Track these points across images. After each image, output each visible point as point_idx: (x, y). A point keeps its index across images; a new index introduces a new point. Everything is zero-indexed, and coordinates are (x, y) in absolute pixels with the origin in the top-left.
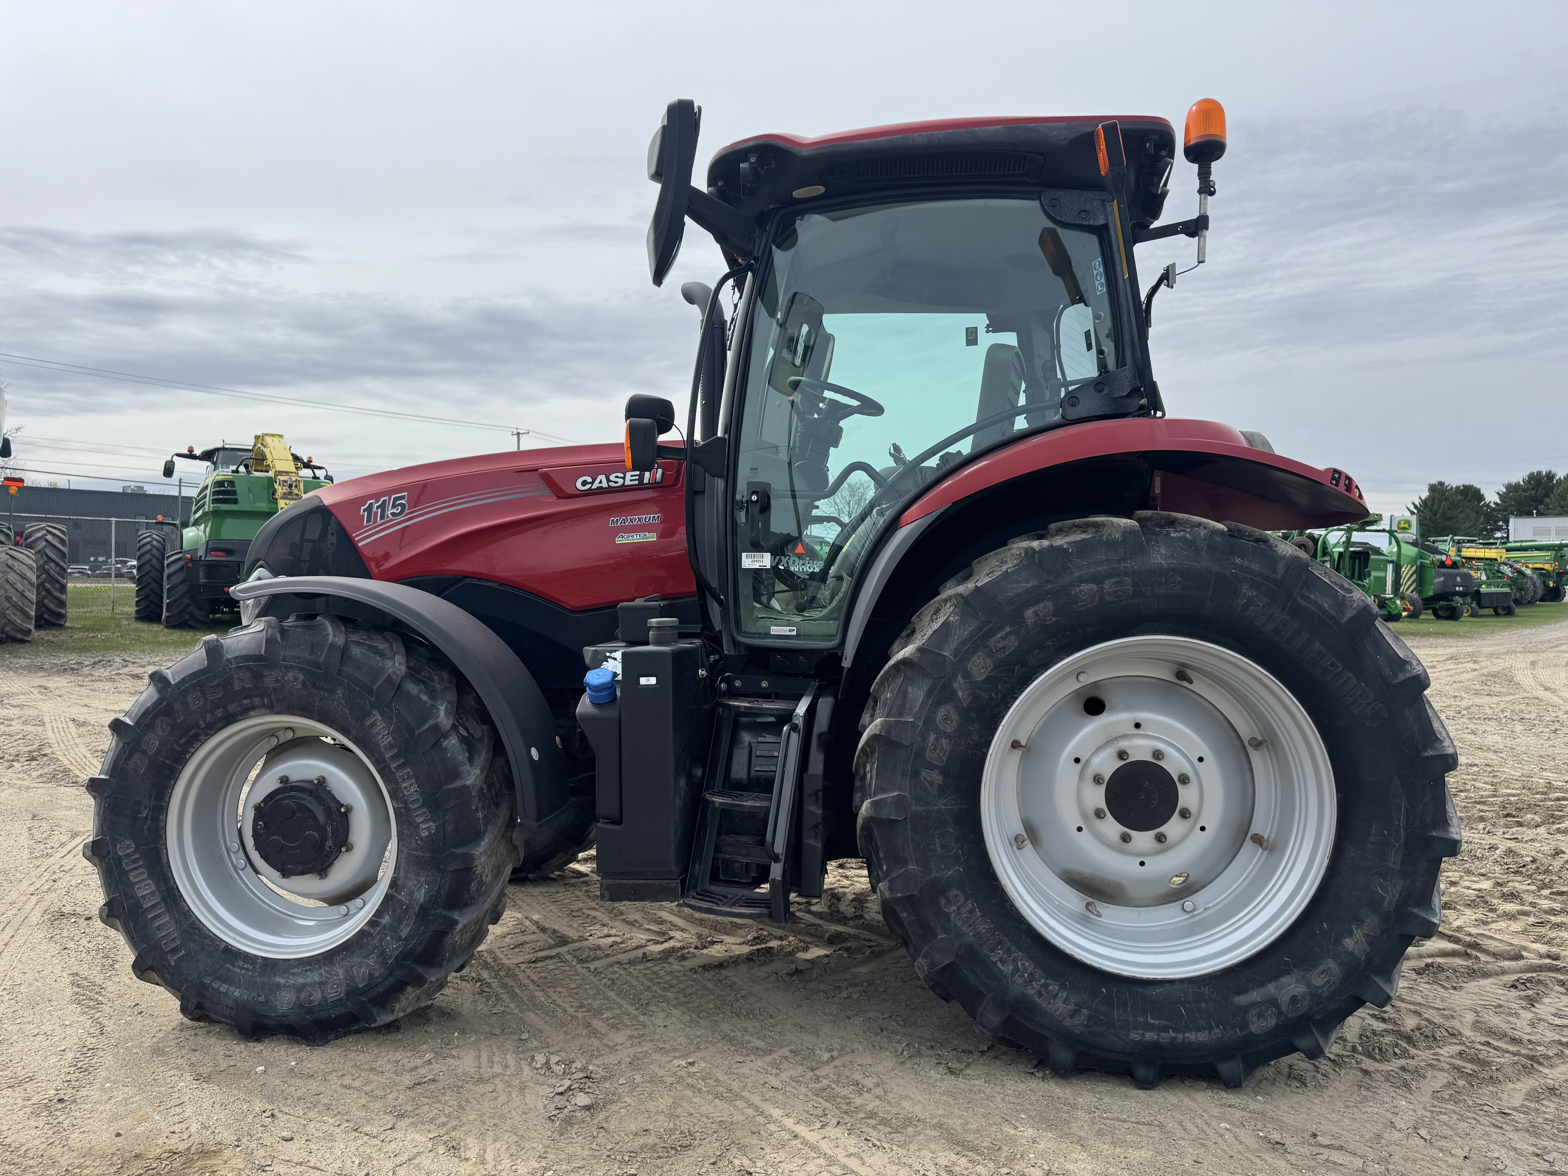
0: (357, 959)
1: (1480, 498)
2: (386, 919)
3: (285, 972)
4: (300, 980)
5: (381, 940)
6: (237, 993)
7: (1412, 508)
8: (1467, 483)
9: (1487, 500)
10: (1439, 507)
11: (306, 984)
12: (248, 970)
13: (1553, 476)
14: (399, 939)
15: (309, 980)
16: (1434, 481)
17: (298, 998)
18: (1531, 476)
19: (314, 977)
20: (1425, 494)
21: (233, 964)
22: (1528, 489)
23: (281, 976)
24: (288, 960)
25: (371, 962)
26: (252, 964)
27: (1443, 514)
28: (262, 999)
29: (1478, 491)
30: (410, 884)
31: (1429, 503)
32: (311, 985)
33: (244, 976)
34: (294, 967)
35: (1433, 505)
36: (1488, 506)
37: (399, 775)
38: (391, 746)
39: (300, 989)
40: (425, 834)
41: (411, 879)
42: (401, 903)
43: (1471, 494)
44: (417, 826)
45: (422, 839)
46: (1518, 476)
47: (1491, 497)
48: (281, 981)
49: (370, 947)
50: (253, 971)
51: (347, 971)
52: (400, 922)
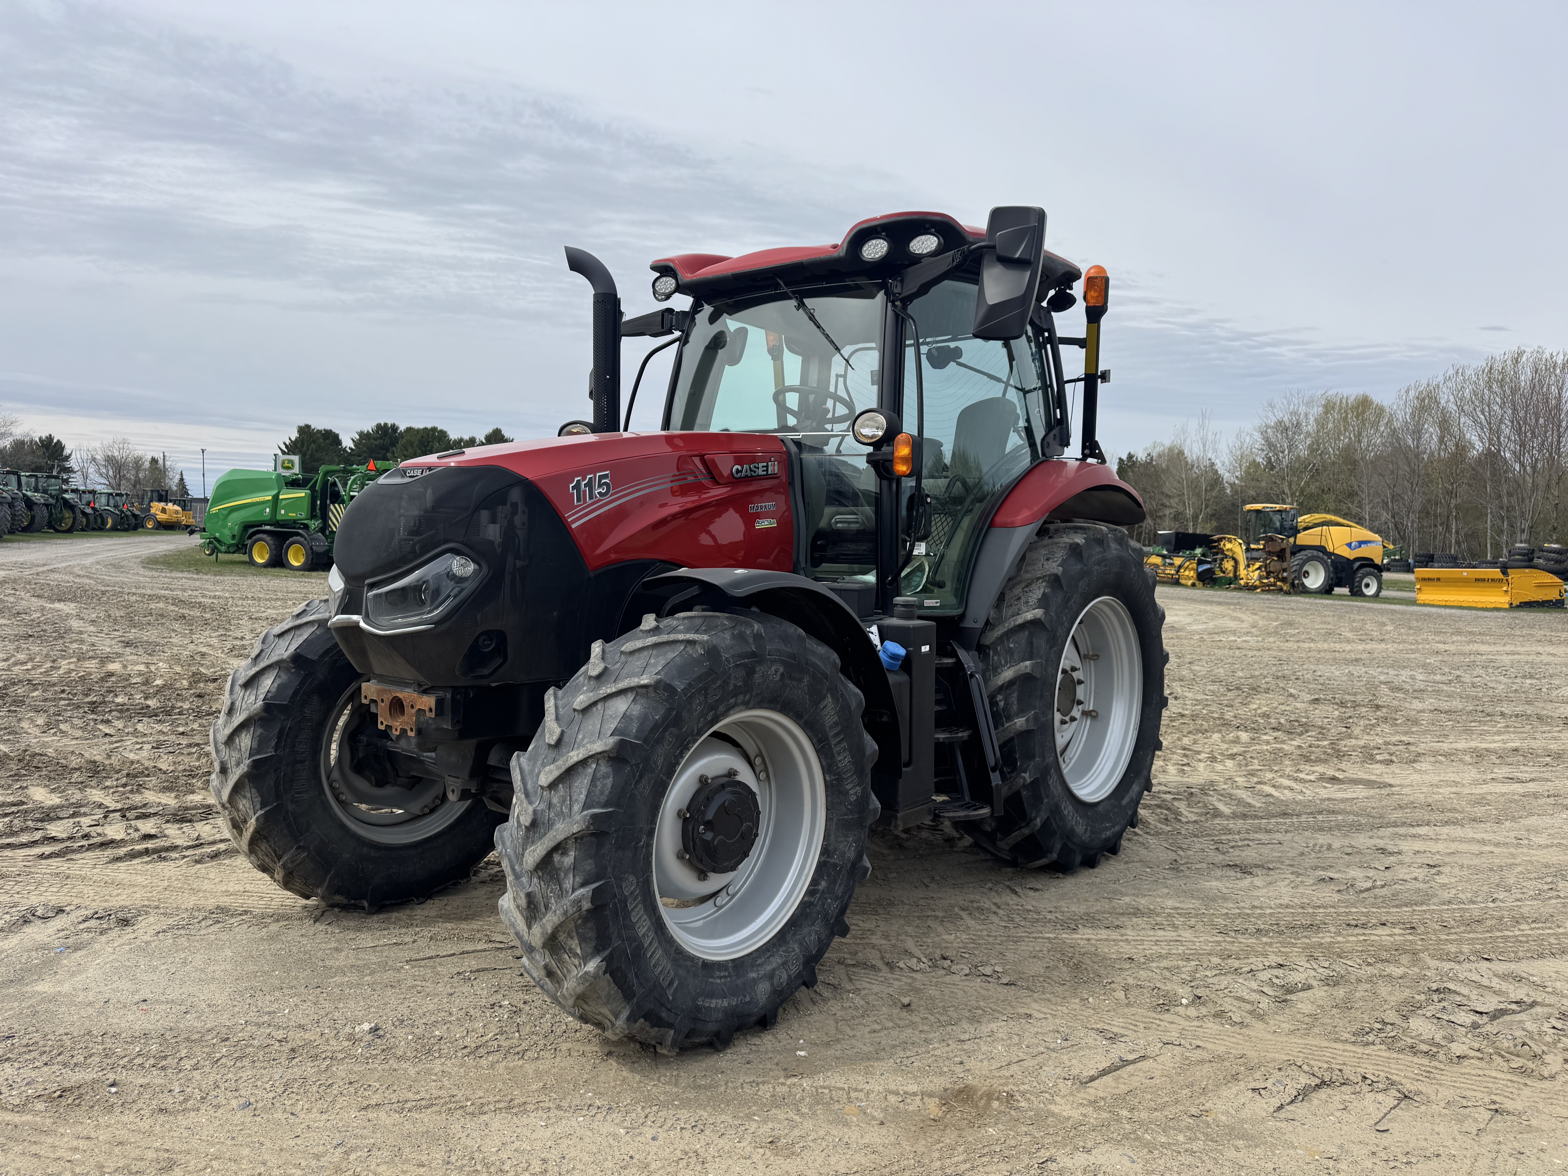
0: (806, 930)
1: (339, 442)
2: (823, 884)
3: (753, 966)
4: (769, 968)
5: (823, 905)
6: (725, 1004)
7: (284, 448)
8: (328, 428)
9: (344, 445)
10: (308, 449)
11: (774, 970)
12: (725, 977)
13: (397, 428)
14: (837, 898)
15: (774, 965)
16: (302, 424)
17: (772, 985)
18: (379, 426)
19: (776, 961)
20: (294, 435)
21: (713, 977)
22: (375, 439)
23: (752, 971)
24: (751, 953)
25: (816, 928)
26: (726, 970)
27: (311, 456)
28: (748, 999)
29: (336, 436)
30: (841, 846)
31: (299, 445)
32: (778, 968)
33: (725, 984)
34: (759, 957)
35: (303, 446)
36: (345, 450)
37: (836, 749)
38: (836, 724)
39: (771, 976)
40: (853, 798)
41: (841, 842)
42: (835, 865)
43: (331, 438)
44: (847, 793)
45: (851, 804)
46: (368, 426)
47: (347, 443)
48: (753, 975)
49: (814, 915)
50: (729, 976)
51: (801, 944)
52: (835, 883)
